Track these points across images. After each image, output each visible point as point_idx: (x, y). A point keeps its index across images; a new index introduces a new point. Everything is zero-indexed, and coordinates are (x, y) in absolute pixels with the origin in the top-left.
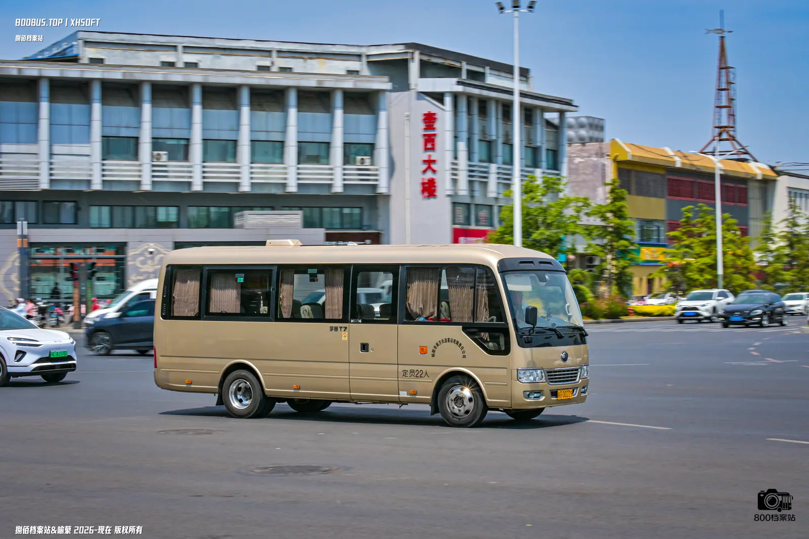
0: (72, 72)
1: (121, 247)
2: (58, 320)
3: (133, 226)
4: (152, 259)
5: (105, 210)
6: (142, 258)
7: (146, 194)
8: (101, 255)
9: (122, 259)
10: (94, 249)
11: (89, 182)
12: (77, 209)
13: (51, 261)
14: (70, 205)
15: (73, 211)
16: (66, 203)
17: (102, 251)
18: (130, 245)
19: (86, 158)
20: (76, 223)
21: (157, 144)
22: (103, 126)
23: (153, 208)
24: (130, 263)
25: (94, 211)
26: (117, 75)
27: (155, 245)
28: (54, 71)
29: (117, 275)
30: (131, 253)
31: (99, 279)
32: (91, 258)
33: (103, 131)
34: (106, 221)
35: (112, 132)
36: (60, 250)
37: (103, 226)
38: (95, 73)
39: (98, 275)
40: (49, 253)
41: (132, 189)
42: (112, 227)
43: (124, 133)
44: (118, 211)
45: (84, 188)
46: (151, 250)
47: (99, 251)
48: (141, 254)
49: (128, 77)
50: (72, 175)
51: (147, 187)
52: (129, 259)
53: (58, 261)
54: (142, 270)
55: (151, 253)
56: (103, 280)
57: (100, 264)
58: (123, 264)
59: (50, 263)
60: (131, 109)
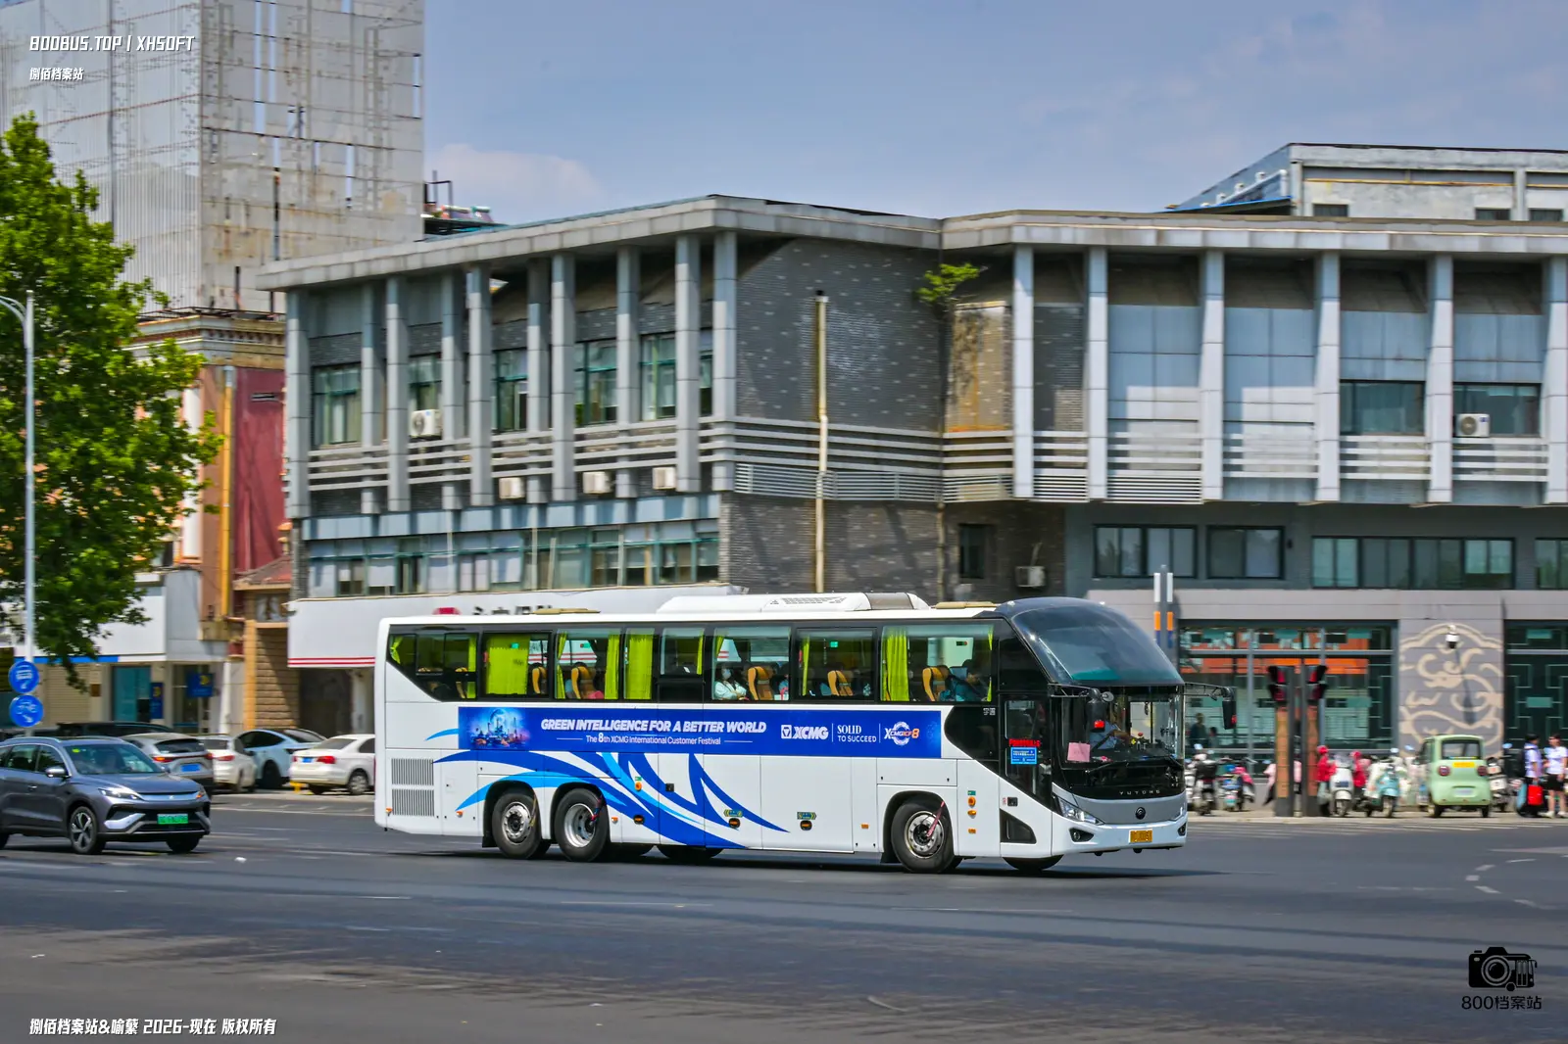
0: (1277, 237)
1: (1383, 632)
2: (1240, 794)
3: (1410, 583)
4: (1457, 659)
5: (1348, 548)
6: (1430, 657)
7: (1441, 510)
8: (1336, 649)
9: (1387, 658)
10: (1322, 634)
11: (1312, 484)
12: (1284, 545)
13: (1228, 662)
14: (1270, 536)
15: (1274, 550)
16: (1259, 532)
17: (1341, 640)
18: (1403, 626)
19: (1306, 430)
20: (1281, 577)
21: (1465, 396)
22: (1343, 358)
23: (1456, 543)
24: (1403, 668)
25: (1323, 547)
26: (1377, 242)
27: (1458, 627)
28: (1235, 235)
29: (1373, 694)
30: (1405, 645)
31: (1331, 703)
32: (1316, 656)
33: (1342, 369)
34: (1348, 573)
35: (1366, 371)
36: (1245, 637)
37: (1341, 583)
38: (1329, 238)
39: (1330, 694)
40: (1221, 644)
41: (1411, 499)
42: (1361, 584)
43: (1391, 372)
44: (1374, 549)
45: (1300, 498)
46: (1451, 638)
47: (1330, 639)
48: (1430, 648)
49: (1400, 246)
50: (1273, 468)
51: (1441, 493)
52: (1402, 658)
53: (1240, 663)
54: (1430, 685)
55: (1452, 645)
56: (1343, 706)
57: (1335, 668)
58: (1388, 671)
59: (1225, 667)
60: (1410, 319)
